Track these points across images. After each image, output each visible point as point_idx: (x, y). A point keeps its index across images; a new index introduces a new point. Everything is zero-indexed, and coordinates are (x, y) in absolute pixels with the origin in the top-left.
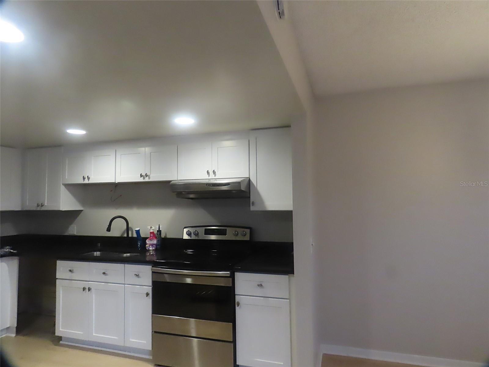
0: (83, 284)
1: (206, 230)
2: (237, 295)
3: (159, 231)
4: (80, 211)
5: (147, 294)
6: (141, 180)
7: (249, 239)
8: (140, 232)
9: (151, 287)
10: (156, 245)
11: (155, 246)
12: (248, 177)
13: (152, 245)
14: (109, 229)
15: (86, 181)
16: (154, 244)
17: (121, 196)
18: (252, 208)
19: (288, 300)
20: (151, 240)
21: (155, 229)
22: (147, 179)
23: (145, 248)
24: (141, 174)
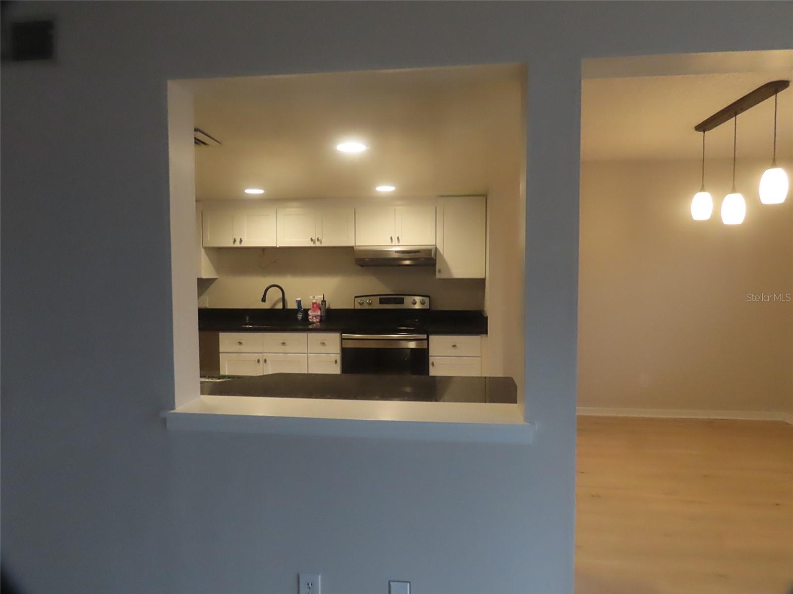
0: (256, 357)
1: (380, 299)
2: (431, 356)
3: (324, 301)
4: (214, 280)
5: (336, 362)
6: (311, 244)
7: (428, 308)
8: (302, 302)
9: (339, 355)
10: (321, 316)
11: (319, 317)
12: (434, 244)
13: (316, 317)
14: (264, 300)
15: (237, 245)
16: (318, 316)
17: (275, 262)
18: (438, 276)
19: (480, 358)
20: (314, 311)
21: (319, 298)
22: (318, 244)
23: (308, 320)
24: (311, 238)
